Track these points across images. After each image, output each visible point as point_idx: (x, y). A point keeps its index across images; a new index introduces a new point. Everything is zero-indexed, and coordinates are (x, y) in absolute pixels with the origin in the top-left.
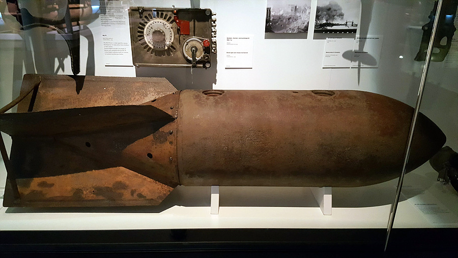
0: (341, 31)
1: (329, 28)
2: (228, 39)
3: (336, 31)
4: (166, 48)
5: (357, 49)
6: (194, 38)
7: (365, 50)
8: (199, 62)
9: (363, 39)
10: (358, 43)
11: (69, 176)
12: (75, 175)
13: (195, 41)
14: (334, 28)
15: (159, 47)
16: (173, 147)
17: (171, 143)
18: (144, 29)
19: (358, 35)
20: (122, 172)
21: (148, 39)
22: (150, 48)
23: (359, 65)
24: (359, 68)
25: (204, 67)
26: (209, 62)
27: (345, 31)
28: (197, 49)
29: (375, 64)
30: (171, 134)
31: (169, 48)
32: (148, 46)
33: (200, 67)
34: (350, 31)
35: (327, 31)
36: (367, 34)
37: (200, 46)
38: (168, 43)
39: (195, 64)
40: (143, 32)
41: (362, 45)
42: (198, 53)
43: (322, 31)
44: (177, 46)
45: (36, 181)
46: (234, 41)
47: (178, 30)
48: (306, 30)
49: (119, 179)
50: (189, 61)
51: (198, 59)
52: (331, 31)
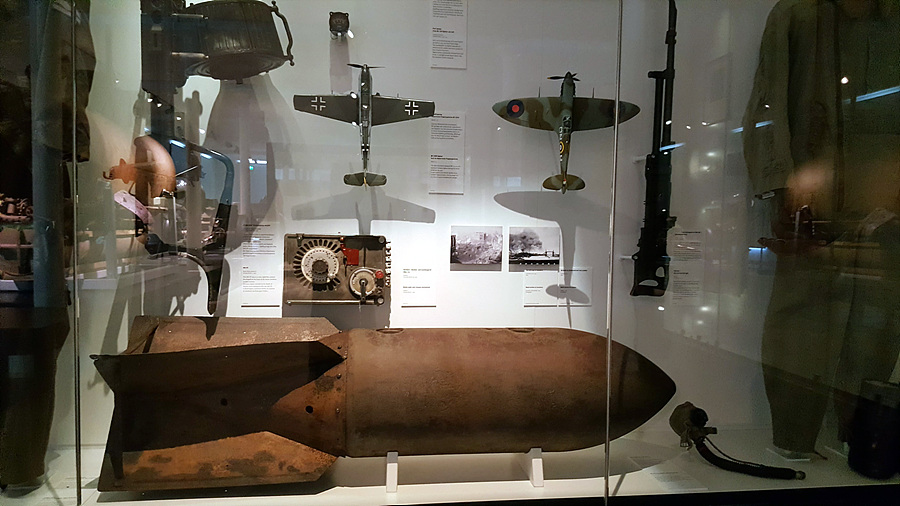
0: (540, 262)
1: (525, 258)
2: (405, 271)
3: (534, 262)
4: (328, 281)
5: (563, 283)
6: (363, 269)
7: (572, 285)
8: (369, 297)
9: (568, 271)
10: (563, 277)
11: (194, 446)
12: (202, 444)
13: (363, 272)
14: (532, 258)
15: (320, 280)
16: (341, 394)
17: (338, 389)
18: (301, 259)
19: (561, 267)
20: (267, 439)
21: (306, 269)
22: (308, 281)
23: (568, 303)
24: (568, 306)
25: (376, 303)
26: (382, 297)
27: (546, 262)
28: (367, 282)
29: (588, 301)
30: (339, 378)
31: (331, 280)
32: (305, 278)
33: (371, 304)
34: (552, 262)
35: (524, 262)
36: (572, 266)
37: (371, 279)
38: (331, 275)
39: (364, 299)
40: (300, 263)
41: (568, 279)
42: (368, 287)
43: (519, 261)
44: (342, 278)
45: (147, 454)
46: (412, 273)
47: (345, 260)
48: (499, 260)
49: (264, 447)
50: (357, 297)
51: (368, 293)
52: (529, 262)
